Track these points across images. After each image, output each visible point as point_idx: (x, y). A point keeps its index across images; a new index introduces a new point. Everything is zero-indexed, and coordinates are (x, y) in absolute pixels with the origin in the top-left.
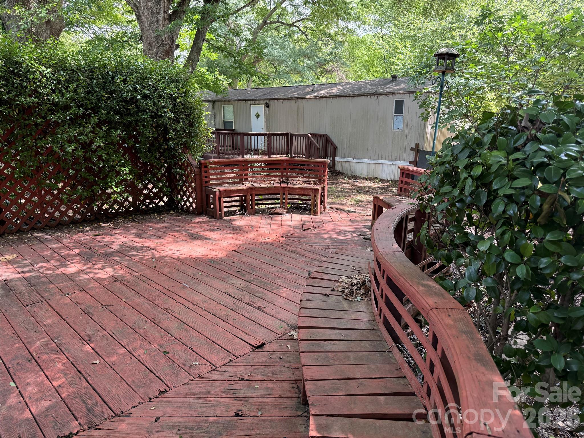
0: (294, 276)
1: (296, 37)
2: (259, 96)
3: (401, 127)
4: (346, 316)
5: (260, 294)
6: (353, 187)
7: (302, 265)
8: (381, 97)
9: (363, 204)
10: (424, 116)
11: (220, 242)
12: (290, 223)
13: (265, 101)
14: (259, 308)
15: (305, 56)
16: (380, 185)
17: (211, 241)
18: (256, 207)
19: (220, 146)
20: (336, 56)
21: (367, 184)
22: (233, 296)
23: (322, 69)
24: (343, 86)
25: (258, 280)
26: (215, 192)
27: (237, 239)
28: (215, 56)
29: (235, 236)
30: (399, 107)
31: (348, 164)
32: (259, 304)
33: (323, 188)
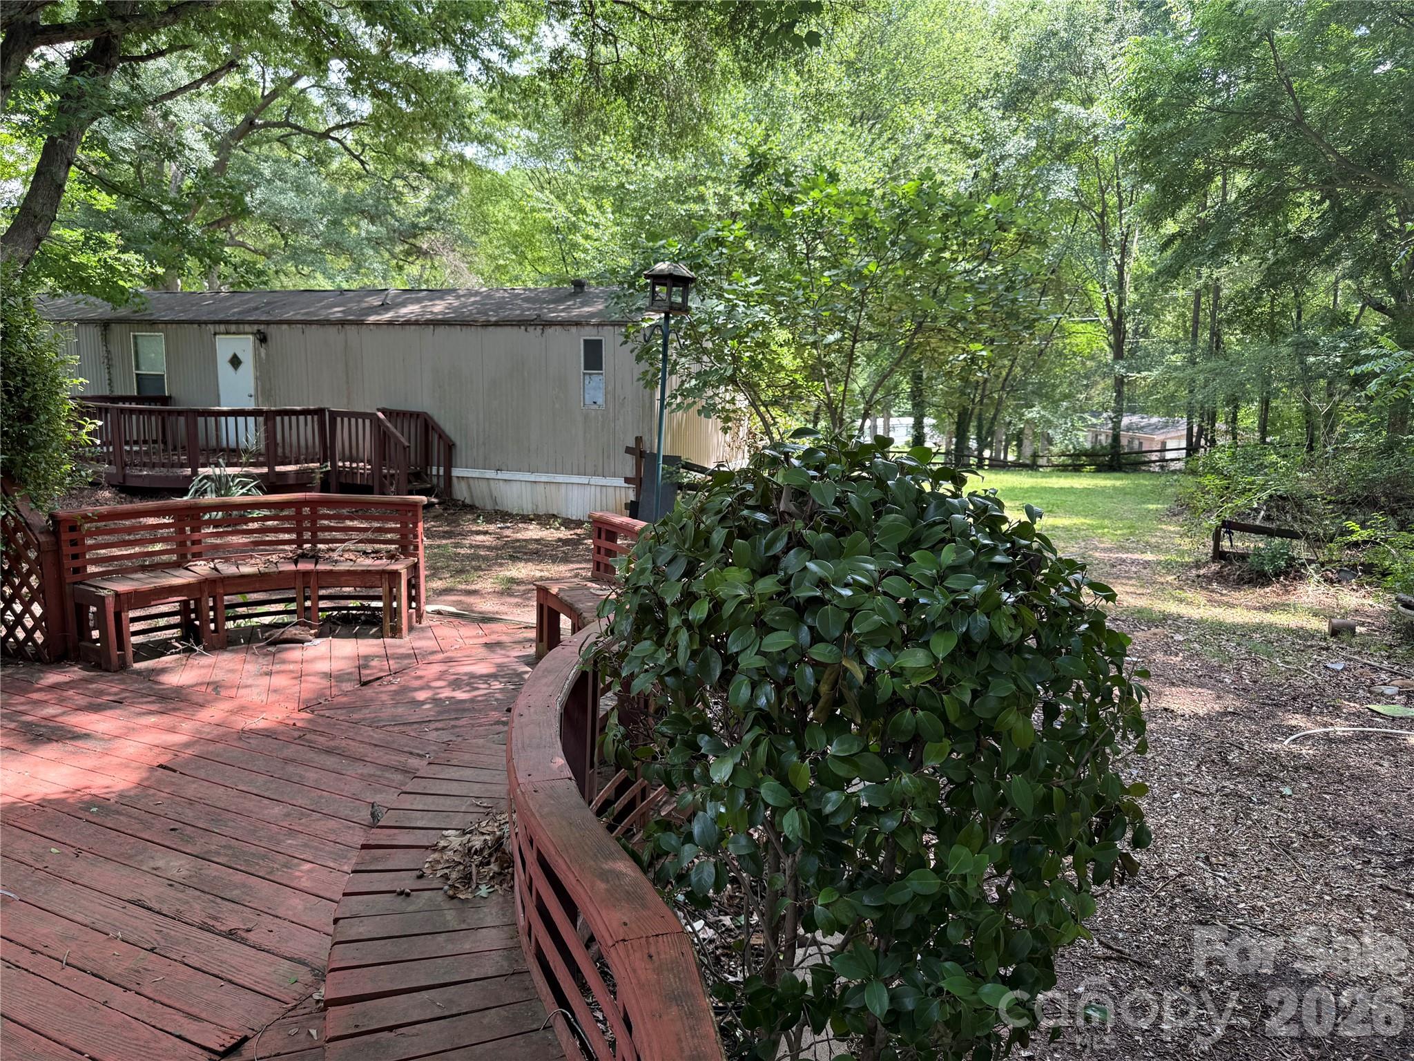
0: (332, 824)
1: (335, 165)
2: (239, 313)
3: (600, 401)
4: (450, 949)
5: (236, 892)
6: (500, 543)
7: (356, 786)
8: (550, 331)
9: (522, 588)
10: (649, 377)
11: (118, 743)
12: (324, 666)
13: (256, 327)
14: (231, 935)
15: (363, 212)
16: (564, 534)
17: (89, 744)
18: (230, 625)
19: (127, 443)
20: (440, 219)
21: (533, 532)
22: (156, 906)
23: (407, 246)
24: (458, 297)
25: (230, 847)
26: (103, 598)
27: (172, 730)
28: (104, 201)
29: (166, 720)
30: (593, 356)
31: (483, 484)
32: (232, 923)
33: (415, 568)
